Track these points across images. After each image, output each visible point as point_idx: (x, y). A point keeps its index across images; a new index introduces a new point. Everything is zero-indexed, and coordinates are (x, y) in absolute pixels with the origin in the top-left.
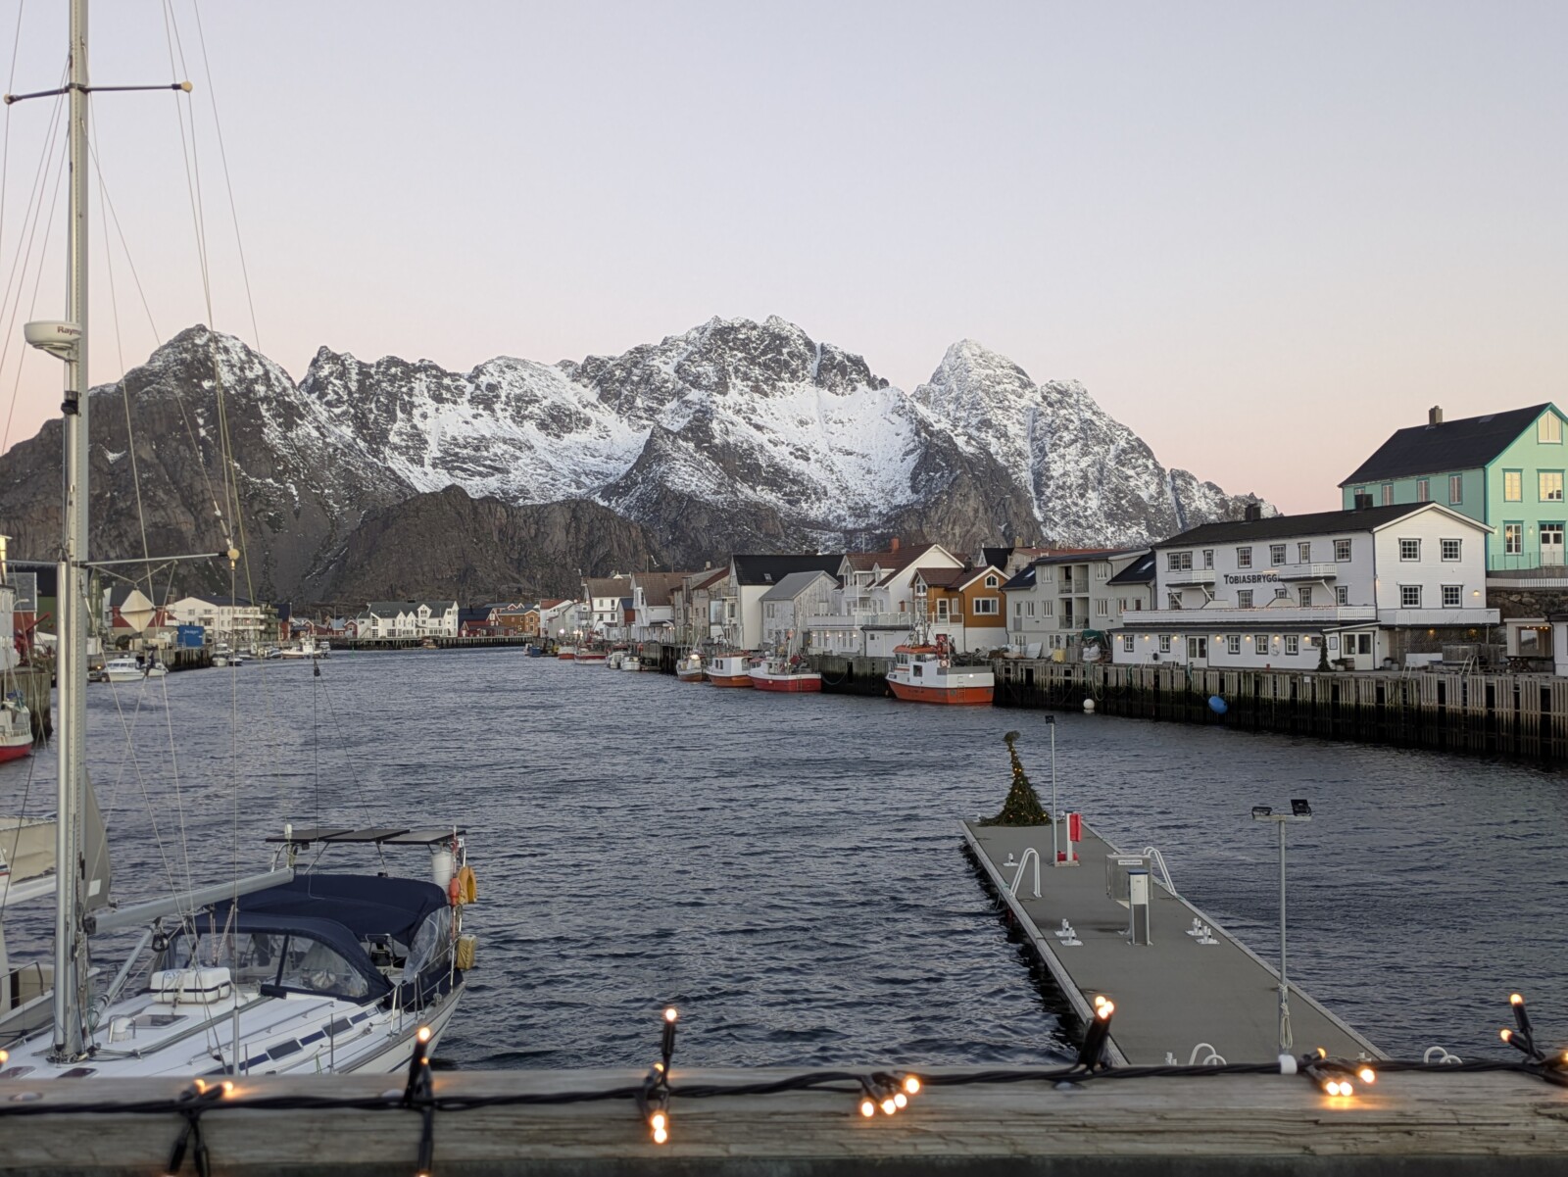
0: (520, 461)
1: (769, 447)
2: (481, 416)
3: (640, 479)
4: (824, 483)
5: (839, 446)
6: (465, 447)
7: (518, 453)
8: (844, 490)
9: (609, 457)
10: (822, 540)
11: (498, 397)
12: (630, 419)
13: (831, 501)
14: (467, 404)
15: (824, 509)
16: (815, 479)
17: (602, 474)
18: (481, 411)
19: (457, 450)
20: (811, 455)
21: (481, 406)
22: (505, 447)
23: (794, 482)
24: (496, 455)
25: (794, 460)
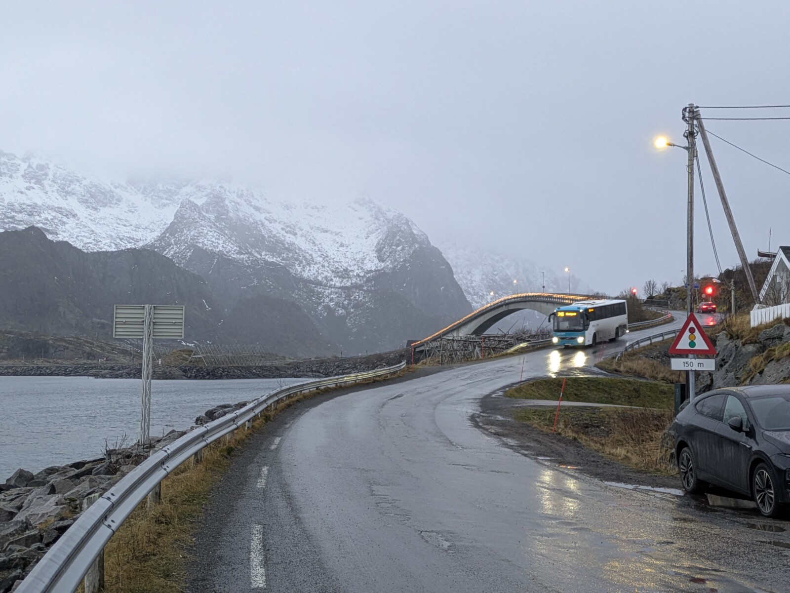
0: (67, 226)
1: (266, 223)
2: (33, 188)
4: (310, 252)
5: (317, 226)
6: (20, 212)
7: (65, 219)
8: (325, 257)
9: (138, 227)
11: (46, 175)
12: (152, 199)
13: (318, 266)
14: (22, 179)
15: (313, 271)
16: (303, 249)
17: (133, 239)
18: (32, 185)
19: (13, 214)
20: (297, 231)
21: (33, 181)
22: (54, 214)
23: (289, 250)
24: (47, 219)
25: (285, 234)
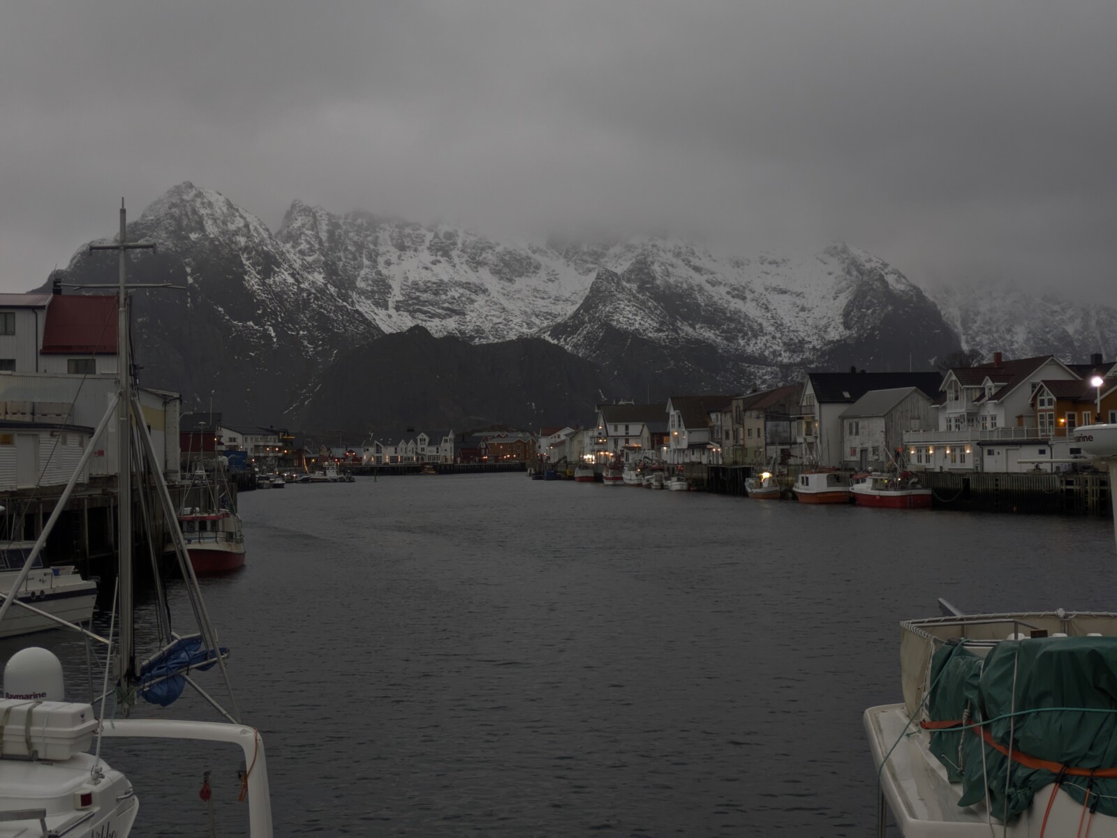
0: (476, 305)
1: (708, 287)
2: (440, 262)
3: (587, 319)
4: (760, 320)
5: (774, 285)
6: (425, 291)
7: (473, 297)
8: (779, 326)
9: (557, 299)
10: (760, 374)
11: (455, 244)
12: (576, 264)
13: (767, 337)
14: (427, 252)
15: (760, 345)
16: (751, 317)
17: (550, 314)
18: (439, 258)
19: (418, 294)
20: (749, 296)
21: (440, 253)
22: (461, 291)
23: (731, 320)
24: (453, 298)
25: (731, 299)
